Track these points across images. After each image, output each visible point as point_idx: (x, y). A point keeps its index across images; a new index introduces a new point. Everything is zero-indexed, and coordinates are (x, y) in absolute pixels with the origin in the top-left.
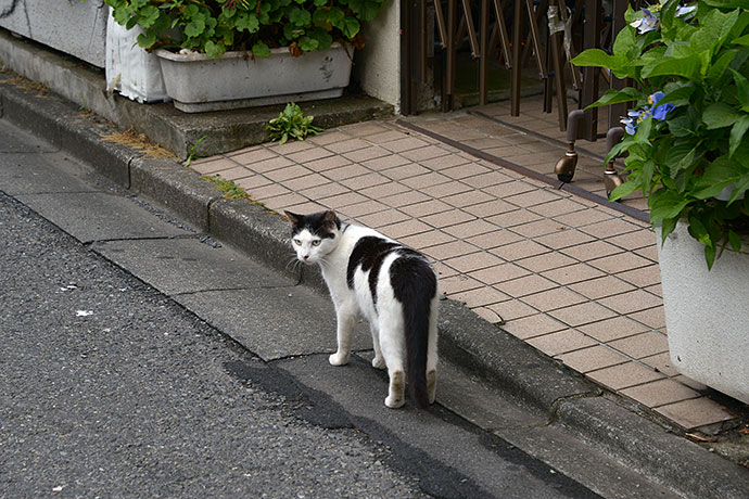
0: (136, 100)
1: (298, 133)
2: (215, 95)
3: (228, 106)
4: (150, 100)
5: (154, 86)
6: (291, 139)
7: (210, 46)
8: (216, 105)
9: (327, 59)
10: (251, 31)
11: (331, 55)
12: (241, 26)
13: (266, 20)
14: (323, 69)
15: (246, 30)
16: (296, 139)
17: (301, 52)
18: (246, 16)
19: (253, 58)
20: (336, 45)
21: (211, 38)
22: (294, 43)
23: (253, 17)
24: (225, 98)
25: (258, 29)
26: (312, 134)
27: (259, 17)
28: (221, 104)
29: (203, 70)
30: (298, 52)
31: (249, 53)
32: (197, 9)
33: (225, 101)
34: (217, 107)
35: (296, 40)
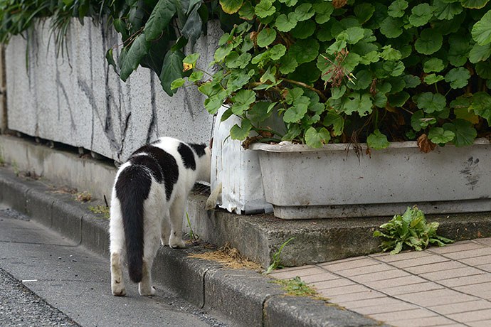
0: (234, 212)
1: (416, 241)
2: (318, 198)
3: (338, 213)
4: (248, 209)
5: (253, 192)
6: (406, 248)
7: (312, 135)
8: (322, 211)
9: (471, 159)
10: (361, 114)
11: (476, 154)
12: (349, 109)
13: (383, 101)
14: (466, 172)
15: (355, 114)
16: (413, 249)
17: (432, 146)
18: (357, 97)
19: (368, 152)
20: (482, 142)
21: (313, 125)
22: (424, 136)
23: (366, 98)
24: (332, 202)
25: (370, 111)
26: (436, 245)
27: (374, 99)
28: (328, 210)
29: (304, 166)
30: (428, 147)
31: (363, 146)
32: (302, 92)
33: (333, 207)
34: (323, 213)
35: (426, 131)
